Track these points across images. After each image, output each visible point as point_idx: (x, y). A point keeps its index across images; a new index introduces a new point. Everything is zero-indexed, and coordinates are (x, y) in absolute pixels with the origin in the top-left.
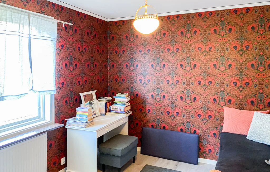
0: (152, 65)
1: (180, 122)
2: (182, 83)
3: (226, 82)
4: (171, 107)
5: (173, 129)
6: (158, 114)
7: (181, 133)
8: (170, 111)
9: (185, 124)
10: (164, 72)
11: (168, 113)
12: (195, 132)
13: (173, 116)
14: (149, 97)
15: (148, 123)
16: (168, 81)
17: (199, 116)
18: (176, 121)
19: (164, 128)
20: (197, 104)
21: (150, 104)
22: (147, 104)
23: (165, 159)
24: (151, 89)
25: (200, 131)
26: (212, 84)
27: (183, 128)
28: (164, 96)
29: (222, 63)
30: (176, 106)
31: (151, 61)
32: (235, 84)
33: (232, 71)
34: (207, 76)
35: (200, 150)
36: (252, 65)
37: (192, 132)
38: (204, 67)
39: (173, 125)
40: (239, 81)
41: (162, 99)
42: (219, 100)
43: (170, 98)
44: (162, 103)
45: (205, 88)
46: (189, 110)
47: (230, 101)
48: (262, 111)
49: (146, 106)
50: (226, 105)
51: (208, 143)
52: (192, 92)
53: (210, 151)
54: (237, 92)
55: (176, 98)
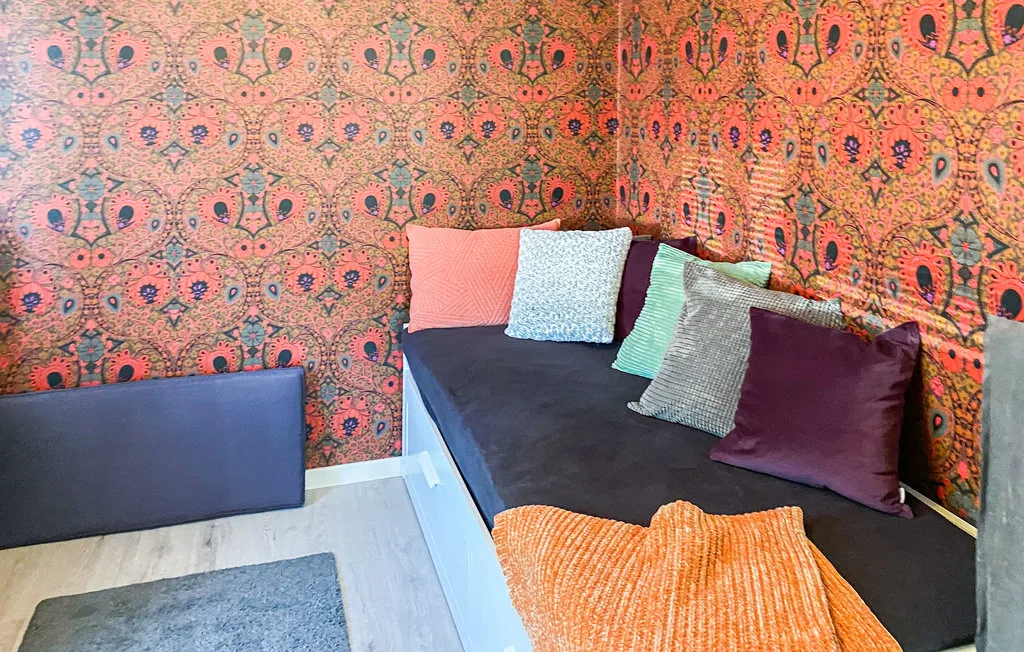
0: (55, 53)
1: (214, 326)
2: (226, 138)
3: (417, 121)
4: (164, 261)
5: (174, 372)
6: (91, 310)
7: (220, 380)
8: (162, 284)
9: (236, 333)
10: (126, 89)
11: (149, 292)
12: (285, 360)
13: (177, 302)
14: (35, 227)
15: (26, 369)
16: (150, 134)
17: (306, 281)
18: (191, 326)
19: (127, 373)
20: (299, 229)
21: (37, 265)
22: (18, 267)
23: (136, 534)
24: (47, 181)
25: (307, 350)
26: (360, 137)
27: (224, 352)
28: (127, 213)
29: (401, 47)
30: (190, 253)
31: (43, 27)
32: (448, 128)
33: (438, 80)
34: (338, 101)
35: (310, 432)
36: (506, 56)
37: (271, 360)
38: (325, 60)
39: (174, 348)
40: (462, 119)
41: (113, 226)
42: (388, 202)
43: (163, 220)
44: (117, 249)
45: (329, 156)
46: (258, 260)
47: (430, 200)
48: (540, 226)
49: (15, 278)
50: (415, 218)
51: (342, 392)
52: (271, 179)
53: (351, 424)
54: (454, 162)
55: (193, 214)
